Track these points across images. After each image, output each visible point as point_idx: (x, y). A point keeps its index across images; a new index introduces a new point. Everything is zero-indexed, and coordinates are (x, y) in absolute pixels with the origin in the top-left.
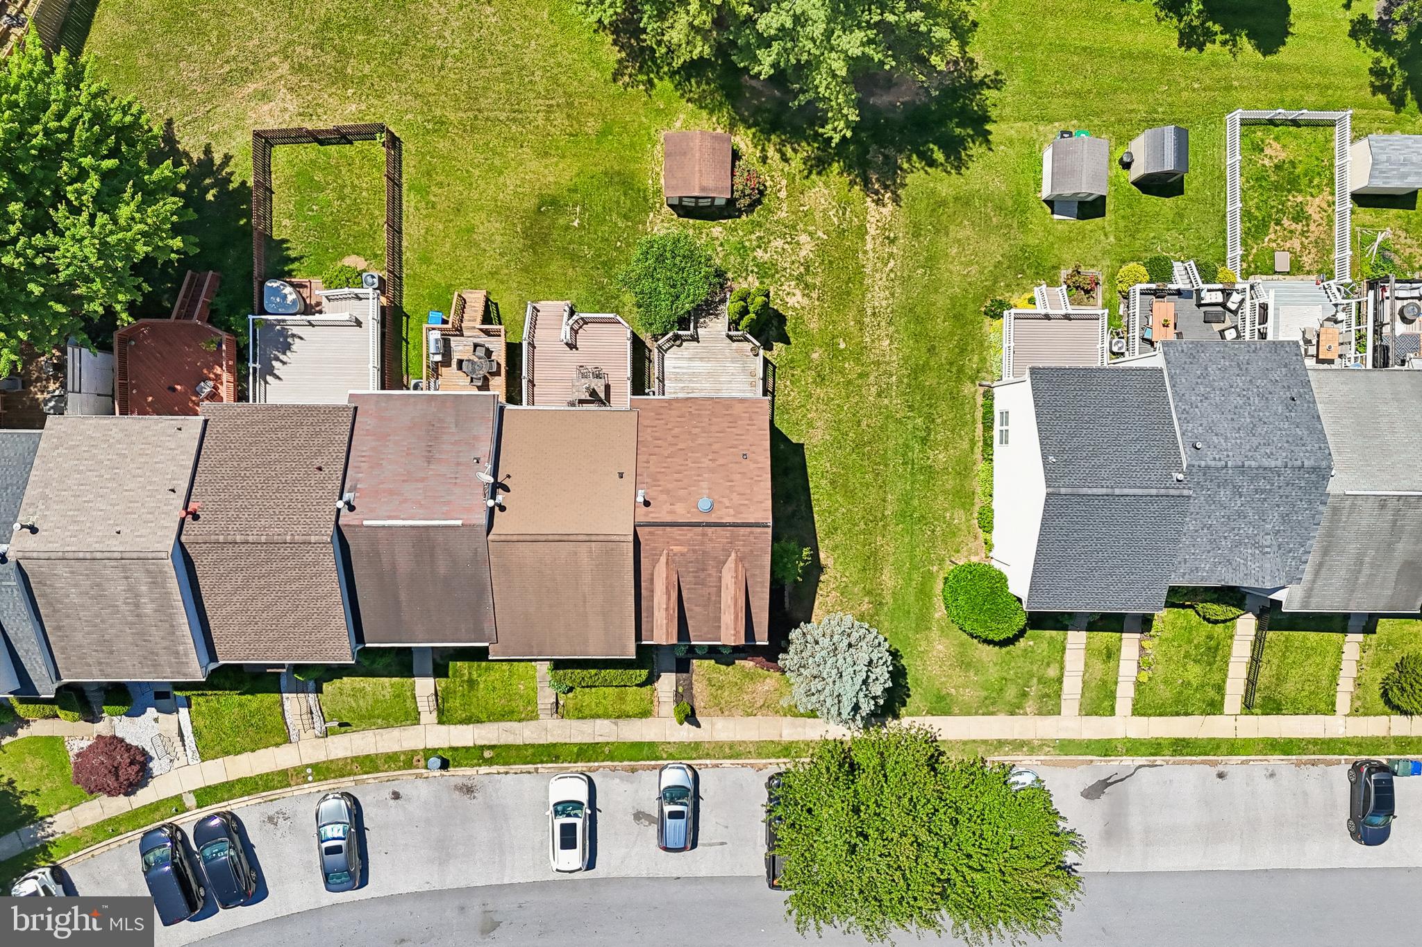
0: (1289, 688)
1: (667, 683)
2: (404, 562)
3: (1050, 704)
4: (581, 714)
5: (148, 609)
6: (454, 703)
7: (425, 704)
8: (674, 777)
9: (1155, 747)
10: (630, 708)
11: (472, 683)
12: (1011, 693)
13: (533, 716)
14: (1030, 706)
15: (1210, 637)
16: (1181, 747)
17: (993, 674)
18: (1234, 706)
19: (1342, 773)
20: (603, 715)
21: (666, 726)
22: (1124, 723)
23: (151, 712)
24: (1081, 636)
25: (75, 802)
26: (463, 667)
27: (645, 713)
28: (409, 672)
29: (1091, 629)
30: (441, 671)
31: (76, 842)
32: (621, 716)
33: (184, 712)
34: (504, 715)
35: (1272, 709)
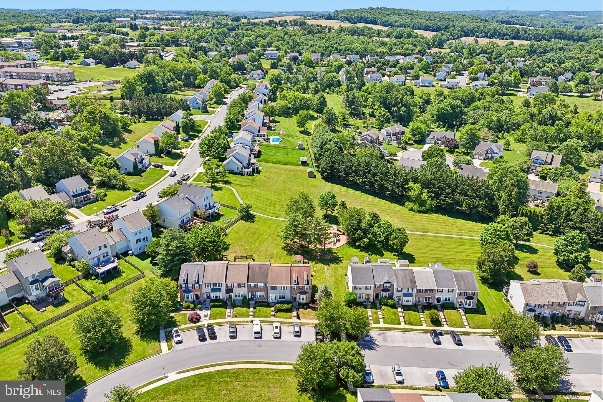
0: (412, 320)
1: (295, 312)
2: (257, 270)
4: (279, 317)
6: (256, 314)
7: (251, 314)
8: (297, 329)
9: (389, 329)
10: (288, 316)
11: (260, 311)
13: (270, 317)
15: (393, 311)
16: (394, 329)
18: (403, 323)
19: (429, 335)
20: (283, 318)
21: (295, 320)
22: (382, 325)
23: (204, 310)
24: (370, 310)
25: (185, 324)
26: (258, 308)
27: (291, 318)
28: (249, 308)
29: (371, 308)
30: (255, 308)
31: (183, 329)
32: (286, 318)
33: (209, 311)
34: (265, 317)
35: (411, 324)
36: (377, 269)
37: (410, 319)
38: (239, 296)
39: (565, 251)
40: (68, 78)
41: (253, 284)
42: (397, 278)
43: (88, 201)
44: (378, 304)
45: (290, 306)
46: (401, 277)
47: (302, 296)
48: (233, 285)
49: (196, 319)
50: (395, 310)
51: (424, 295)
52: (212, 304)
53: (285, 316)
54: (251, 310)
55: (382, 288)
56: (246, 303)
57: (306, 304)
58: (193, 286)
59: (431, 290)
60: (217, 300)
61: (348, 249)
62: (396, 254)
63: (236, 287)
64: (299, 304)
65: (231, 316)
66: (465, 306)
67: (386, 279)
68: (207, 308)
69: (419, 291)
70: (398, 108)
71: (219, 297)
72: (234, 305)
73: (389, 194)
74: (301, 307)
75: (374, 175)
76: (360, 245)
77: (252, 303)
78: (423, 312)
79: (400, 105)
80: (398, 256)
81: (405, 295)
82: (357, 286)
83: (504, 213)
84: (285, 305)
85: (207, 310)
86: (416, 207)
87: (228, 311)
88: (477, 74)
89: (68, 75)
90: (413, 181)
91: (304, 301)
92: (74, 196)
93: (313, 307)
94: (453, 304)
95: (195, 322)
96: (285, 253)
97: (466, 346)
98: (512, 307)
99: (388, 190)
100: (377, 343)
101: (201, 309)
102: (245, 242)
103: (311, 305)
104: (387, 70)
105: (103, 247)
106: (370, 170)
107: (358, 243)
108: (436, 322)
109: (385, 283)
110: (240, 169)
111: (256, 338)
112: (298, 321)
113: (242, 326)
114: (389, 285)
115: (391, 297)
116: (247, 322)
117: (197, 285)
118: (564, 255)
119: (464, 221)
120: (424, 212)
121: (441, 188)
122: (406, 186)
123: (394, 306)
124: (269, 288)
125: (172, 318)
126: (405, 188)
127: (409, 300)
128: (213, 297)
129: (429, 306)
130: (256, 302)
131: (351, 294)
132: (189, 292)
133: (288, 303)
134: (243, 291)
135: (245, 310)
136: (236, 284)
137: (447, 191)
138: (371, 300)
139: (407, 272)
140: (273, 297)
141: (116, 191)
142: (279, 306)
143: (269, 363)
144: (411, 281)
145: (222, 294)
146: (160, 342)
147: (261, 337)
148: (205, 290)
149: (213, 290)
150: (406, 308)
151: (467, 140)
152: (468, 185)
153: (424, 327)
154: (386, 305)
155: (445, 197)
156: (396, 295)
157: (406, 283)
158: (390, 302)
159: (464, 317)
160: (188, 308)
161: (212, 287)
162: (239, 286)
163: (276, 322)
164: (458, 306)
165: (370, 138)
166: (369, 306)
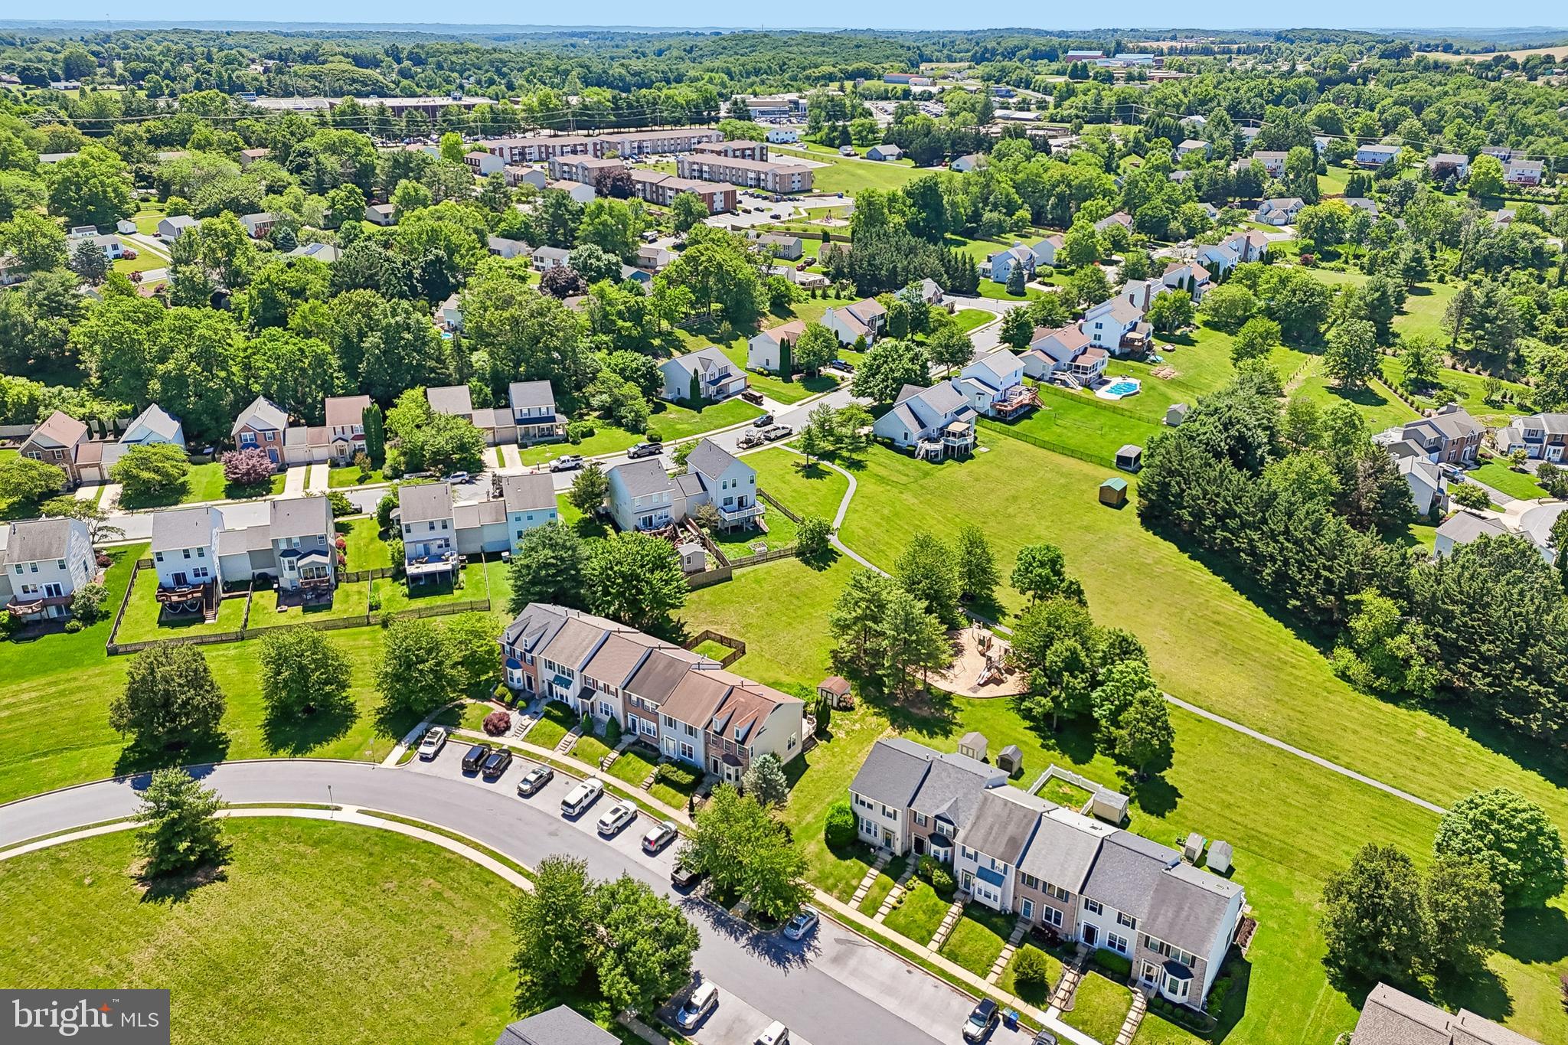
0: (966, 950)
2: (660, 667)
3: (846, 896)
4: (654, 795)
5: (586, 643)
6: (617, 767)
7: (606, 762)
9: (881, 940)
10: (674, 802)
11: (629, 763)
12: (831, 881)
13: (637, 786)
14: (836, 892)
15: (936, 904)
16: (895, 947)
17: (828, 868)
18: (933, 946)
19: (969, 1006)
20: (662, 800)
22: (875, 924)
23: (525, 716)
24: (876, 872)
25: (473, 729)
26: (631, 755)
27: (678, 808)
28: (612, 748)
29: (882, 872)
30: (623, 753)
31: (461, 737)
32: (669, 804)
33: (535, 721)
34: (628, 781)
35: (953, 957)
36: (944, 775)
37: (962, 944)
38: (607, 713)
40: (796, 186)
41: (634, 697)
42: (978, 818)
43: (549, 438)
44: (910, 869)
45: (689, 778)
46: (990, 820)
48: (595, 683)
49: (495, 726)
50: (942, 903)
51: (1041, 899)
52: (547, 708)
53: (668, 798)
54: (614, 755)
55: (930, 830)
56: (613, 734)
59: (1061, 891)
60: (561, 704)
61: (1002, 711)
62: (1132, 772)
63: (601, 689)
65: (566, 750)
66: (1161, 989)
67: (941, 810)
68: (535, 715)
69: (1030, 881)
71: (567, 699)
72: (589, 729)
73: (1295, 607)
76: (1030, 710)
77: (628, 739)
78: (1019, 945)
80: (1129, 779)
81: (983, 874)
82: (862, 797)
84: (680, 772)
85: (531, 718)
87: (570, 737)
89: (796, 178)
90: (1379, 587)
92: (519, 422)
94: (1128, 964)
95: (491, 733)
96: (830, 663)
99: (1296, 595)
100: (809, 955)
101: (523, 711)
102: (758, 609)
105: (438, 526)
106: (1264, 521)
108: (1033, 988)
109: (938, 817)
110: (910, 439)
111: (564, 816)
112: (686, 820)
113: (568, 779)
114: (951, 828)
115: (948, 866)
116: (583, 775)
117: (529, 656)
121: (1468, 635)
122: (1352, 598)
123: (946, 893)
124: (661, 720)
125: (463, 707)
126: (1347, 602)
127: (996, 896)
128: (557, 695)
129: (1048, 938)
130: (638, 742)
131: (841, 811)
133: (691, 770)
134: (617, 705)
135: (602, 748)
136: (601, 683)
137: (1484, 647)
138: (898, 850)
140: (671, 744)
141: (621, 430)
142: (666, 768)
144: (1011, 841)
145: (571, 695)
146: (399, 742)
147: (574, 819)
148: (544, 673)
149: (557, 680)
150: (975, 910)
153: (986, 985)
154: (928, 880)
155: (1470, 666)
156: (961, 865)
157: (994, 842)
158: (938, 875)
159: (1133, 1016)
160: (501, 698)
161: (557, 672)
162: (606, 689)
163: (636, 800)
164: (1141, 980)
166: (880, 864)
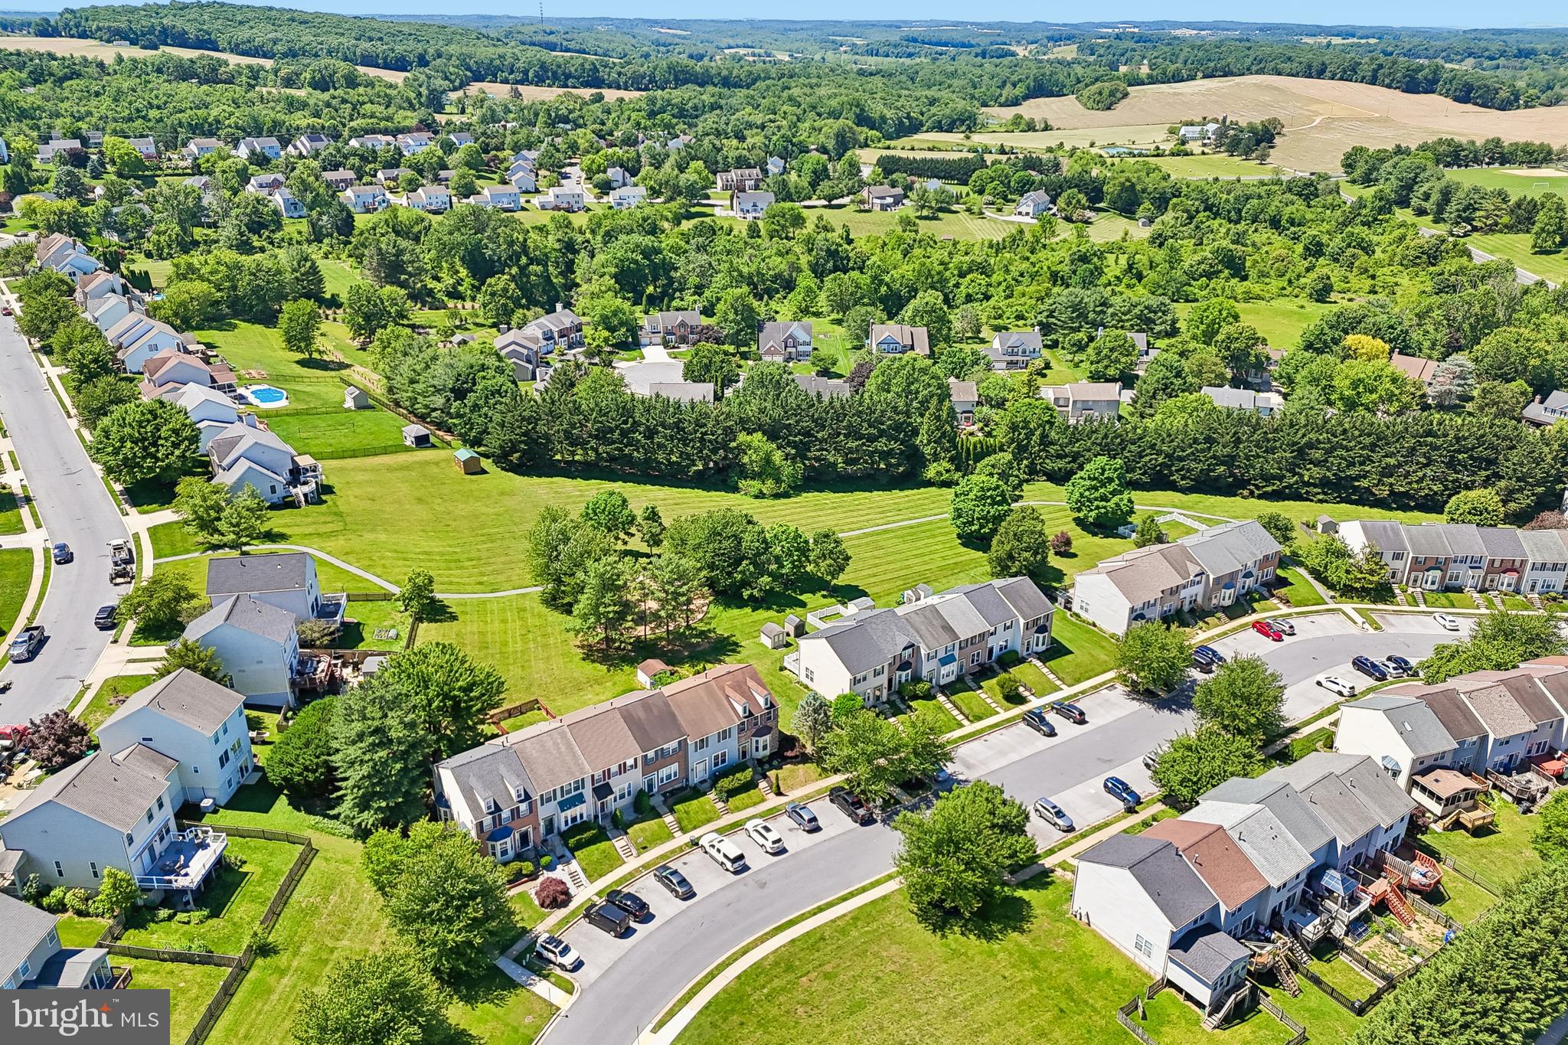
0: (977, 711)
1: (763, 784)
2: (642, 714)
4: (738, 809)
5: (563, 749)
6: (685, 823)
7: (675, 827)
10: (756, 799)
11: (688, 812)
13: (719, 818)
15: (934, 705)
16: (963, 739)
18: (965, 722)
19: (1022, 726)
20: (748, 807)
21: (773, 801)
23: (560, 867)
25: (544, 919)
26: (679, 807)
27: (763, 800)
28: (659, 816)
29: (894, 715)
30: (672, 811)
32: (755, 804)
33: (574, 862)
34: (709, 821)
35: (979, 718)
36: (874, 626)
37: (971, 709)
38: (624, 796)
39: (1096, 499)
41: (652, 753)
44: (898, 702)
45: (748, 774)
47: (761, 740)
48: (608, 773)
49: (558, 894)
50: (935, 702)
51: (971, 650)
52: (572, 842)
53: (751, 801)
54: (668, 819)
55: (898, 664)
56: (643, 807)
57: (772, 756)
58: (515, 813)
59: (976, 636)
60: (578, 827)
62: (825, 593)
63: (615, 774)
64: (760, 762)
65: (634, 852)
66: (1036, 649)
67: (902, 641)
68: (562, 859)
69: (964, 644)
70: (519, 267)
71: (581, 816)
72: (619, 825)
74: (767, 766)
75: (650, 433)
77: (657, 801)
78: (981, 688)
79: (524, 260)
81: (943, 662)
83: (936, 458)
84: (738, 775)
85: (568, 863)
86: (769, 486)
87: (620, 843)
88: (605, 172)
90: (744, 429)
91: (767, 752)
93: (796, 757)
94: (1016, 652)
95: (564, 904)
97: (1094, 721)
98: (1094, 625)
100: (961, 777)
101: (551, 867)
103: (789, 754)
104: (380, 175)
105: (155, 810)
107: (746, 594)
108: (1014, 698)
109: (902, 650)
110: (280, 492)
112: (782, 800)
113: (684, 860)
115: (917, 679)
116: (681, 849)
117: (523, 807)
118: (1098, 508)
119: (867, 494)
120: (786, 495)
121: (808, 433)
122: (733, 444)
123: (929, 696)
124: (691, 749)
126: (733, 449)
127: (949, 673)
128: (566, 823)
129: (984, 673)
130: (667, 796)
132: (506, 832)
133: (741, 767)
134: (635, 779)
135: (651, 825)
136: (614, 768)
137: (819, 435)
138: (886, 696)
139: (928, 613)
140: (701, 767)
142: (725, 783)
143: (820, 909)
144: (943, 627)
145: (584, 811)
147: (746, 868)
148: (544, 812)
149: (564, 805)
150: (949, 690)
151: (738, 323)
152: (859, 414)
153: (1003, 715)
154: (915, 697)
155: (818, 450)
156: (926, 669)
158: (918, 688)
159: (1045, 670)
160: (519, 877)
161: (559, 799)
162: (623, 769)
163: (749, 819)
164: (1025, 653)
165: (525, 352)
